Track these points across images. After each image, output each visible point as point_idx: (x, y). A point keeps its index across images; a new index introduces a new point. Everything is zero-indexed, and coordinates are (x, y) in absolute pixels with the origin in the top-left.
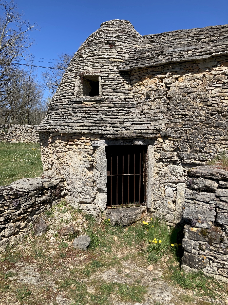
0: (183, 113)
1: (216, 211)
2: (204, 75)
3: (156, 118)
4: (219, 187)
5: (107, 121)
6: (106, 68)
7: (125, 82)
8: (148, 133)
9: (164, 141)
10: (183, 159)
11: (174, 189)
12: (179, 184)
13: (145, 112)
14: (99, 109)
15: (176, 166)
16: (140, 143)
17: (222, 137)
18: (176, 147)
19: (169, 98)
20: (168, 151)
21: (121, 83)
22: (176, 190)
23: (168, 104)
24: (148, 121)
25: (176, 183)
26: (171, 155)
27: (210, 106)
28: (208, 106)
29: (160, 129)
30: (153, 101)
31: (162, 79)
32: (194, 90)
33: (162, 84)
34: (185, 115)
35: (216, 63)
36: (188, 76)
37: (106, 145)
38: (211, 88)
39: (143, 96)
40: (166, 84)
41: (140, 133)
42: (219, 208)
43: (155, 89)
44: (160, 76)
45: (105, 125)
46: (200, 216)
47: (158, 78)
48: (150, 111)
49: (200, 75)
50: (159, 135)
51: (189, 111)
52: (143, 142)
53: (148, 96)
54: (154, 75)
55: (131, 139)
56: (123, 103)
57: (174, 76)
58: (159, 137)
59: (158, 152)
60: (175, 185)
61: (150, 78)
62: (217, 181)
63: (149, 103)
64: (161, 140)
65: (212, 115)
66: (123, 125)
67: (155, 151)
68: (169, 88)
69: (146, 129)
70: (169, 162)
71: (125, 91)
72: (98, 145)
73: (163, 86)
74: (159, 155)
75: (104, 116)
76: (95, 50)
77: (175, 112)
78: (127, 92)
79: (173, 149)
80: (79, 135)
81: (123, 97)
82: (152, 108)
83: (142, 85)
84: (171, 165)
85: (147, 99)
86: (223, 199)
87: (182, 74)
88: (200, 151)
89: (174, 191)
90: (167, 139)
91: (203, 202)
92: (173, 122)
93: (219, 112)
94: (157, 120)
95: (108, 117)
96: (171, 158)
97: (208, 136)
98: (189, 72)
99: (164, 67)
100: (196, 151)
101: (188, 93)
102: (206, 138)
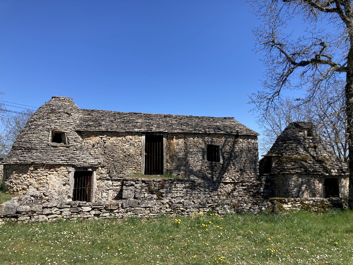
0: (113, 155)
1: (135, 193)
2: (122, 139)
3: (99, 157)
4: (136, 184)
5: (75, 158)
6: (68, 128)
7: (80, 136)
8: (95, 165)
9: (102, 169)
10: (112, 178)
11: (107, 193)
12: (110, 190)
13: (92, 153)
14: (69, 151)
15: (108, 181)
16: (90, 170)
17: (130, 166)
18: (108, 171)
19: (105, 148)
20: (104, 174)
21: (77, 137)
22: (108, 194)
23: (105, 151)
24: (94, 158)
25: (108, 190)
26: (106, 176)
27: (125, 152)
28: (124, 152)
29: (100, 163)
30: (96, 148)
31: (101, 138)
32: (117, 145)
33: (102, 140)
34: (113, 156)
35: (127, 134)
36: (115, 138)
37: (75, 171)
38: (125, 145)
39: (90, 145)
40: (104, 140)
41: (92, 165)
42: (136, 191)
43: (98, 142)
44: (100, 136)
45: (75, 160)
46: (129, 196)
47: (99, 137)
48: (95, 153)
49: (120, 138)
50: (99, 166)
51: (115, 154)
52: (92, 169)
53: (93, 146)
54: (97, 135)
55: (86, 168)
56: (81, 149)
57: (108, 137)
58: (99, 167)
59: (98, 175)
60: (107, 191)
61: (95, 137)
62: (135, 181)
63: (94, 149)
64: (100, 168)
65: (126, 156)
66: (83, 160)
67: (97, 174)
68: (105, 143)
69: (94, 163)
70: (105, 180)
71: (80, 142)
72: (71, 171)
73: (102, 141)
74: (99, 177)
75: (73, 155)
76: (60, 116)
77: (108, 154)
78: (81, 142)
79: (106, 173)
80: (60, 165)
81: (80, 145)
82: (96, 151)
83: (89, 139)
84: (106, 181)
85: (93, 147)
86: (137, 188)
87: (112, 137)
88: (120, 173)
89: (107, 194)
90: (103, 168)
91: (130, 190)
92: (107, 159)
93: (129, 155)
94: (99, 158)
95: (75, 156)
96: (106, 177)
97: (124, 166)
98: (115, 136)
99: (103, 132)
100: (118, 173)
101: (115, 146)
102: (123, 167)
